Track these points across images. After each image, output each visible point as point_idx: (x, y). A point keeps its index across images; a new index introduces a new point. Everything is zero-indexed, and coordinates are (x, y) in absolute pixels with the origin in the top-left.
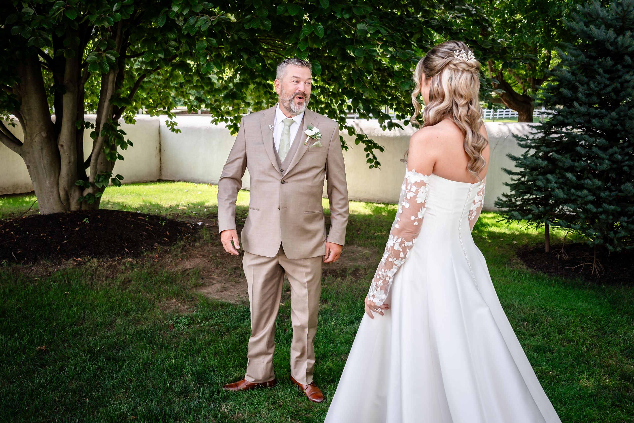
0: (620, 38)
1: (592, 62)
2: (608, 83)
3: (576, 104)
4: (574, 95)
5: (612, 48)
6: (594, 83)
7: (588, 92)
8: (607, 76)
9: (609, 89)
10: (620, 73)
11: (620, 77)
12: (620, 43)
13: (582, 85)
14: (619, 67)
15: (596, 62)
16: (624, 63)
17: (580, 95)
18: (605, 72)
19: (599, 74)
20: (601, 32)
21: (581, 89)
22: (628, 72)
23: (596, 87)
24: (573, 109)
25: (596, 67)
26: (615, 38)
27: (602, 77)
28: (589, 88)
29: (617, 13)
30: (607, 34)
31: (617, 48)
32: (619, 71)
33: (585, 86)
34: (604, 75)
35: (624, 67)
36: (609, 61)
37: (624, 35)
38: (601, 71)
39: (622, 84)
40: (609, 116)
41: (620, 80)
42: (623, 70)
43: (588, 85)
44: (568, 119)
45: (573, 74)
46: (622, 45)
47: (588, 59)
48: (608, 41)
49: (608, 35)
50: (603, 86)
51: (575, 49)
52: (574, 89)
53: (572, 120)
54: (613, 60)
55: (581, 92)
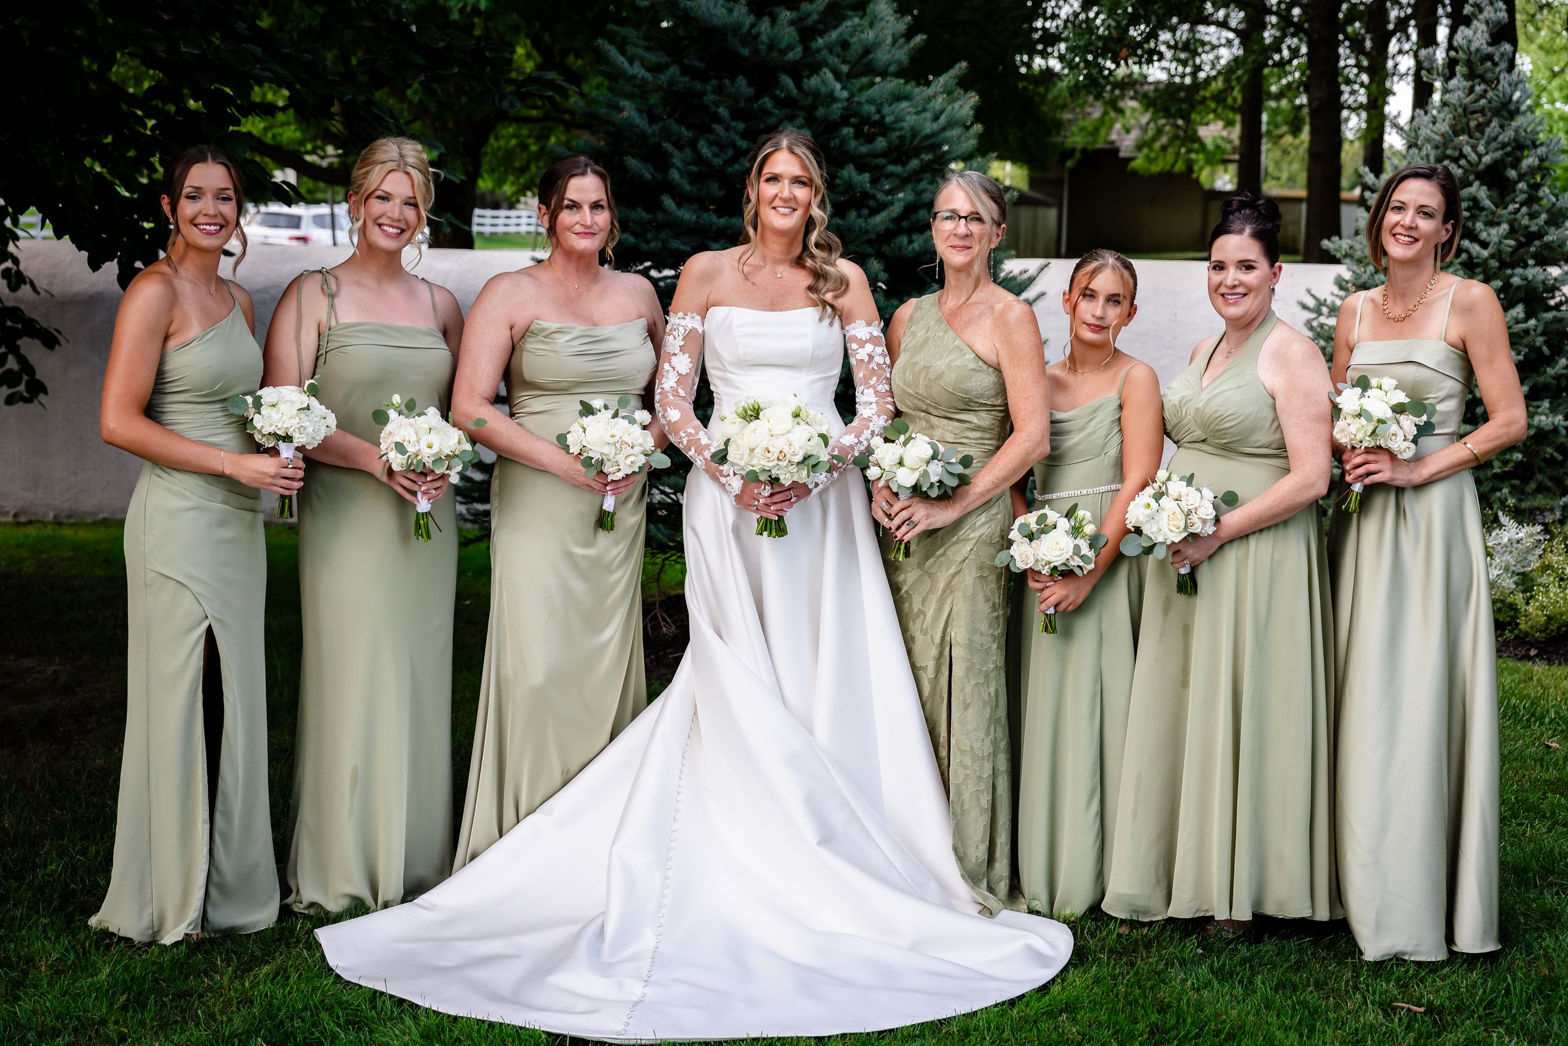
0: (765, 25)
1: (698, 86)
2: (744, 144)
3: (668, 202)
4: (659, 176)
5: (745, 52)
6: (711, 143)
7: (695, 169)
8: (741, 126)
10: (772, 121)
12: (764, 38)
13: (680, 148)
14: (767, 102)
15: (709, 88)
16: (778, 92)
17: (675, 175)
18: (736, 114)
19: (717, 119)
20: (715, 5)
21: (677, 159)
23: (715, 155)
24: (660, 216)
25: (711, 98)
26: (753, 26)
27: (727, 130)
28: (699, 159)
30: (731, 11)
31: (755, 52)
32: (768, 113)
33: (688, 152)
34: (733, 124)
35: (778, 102)
36: (742, 84)
37: (774, 21)
38: (723, 111)
42: (777, 112)
43: (695, 150)
44: (648, 242)
45: (652, 119)
46: (772, 45)
47: (687, 79)
49: (736, 13)
50: (731, 152)
51: (648, 49)
52: (658, 159)
53: (660, 244)
54: (750, 84)
55: (678, 169)
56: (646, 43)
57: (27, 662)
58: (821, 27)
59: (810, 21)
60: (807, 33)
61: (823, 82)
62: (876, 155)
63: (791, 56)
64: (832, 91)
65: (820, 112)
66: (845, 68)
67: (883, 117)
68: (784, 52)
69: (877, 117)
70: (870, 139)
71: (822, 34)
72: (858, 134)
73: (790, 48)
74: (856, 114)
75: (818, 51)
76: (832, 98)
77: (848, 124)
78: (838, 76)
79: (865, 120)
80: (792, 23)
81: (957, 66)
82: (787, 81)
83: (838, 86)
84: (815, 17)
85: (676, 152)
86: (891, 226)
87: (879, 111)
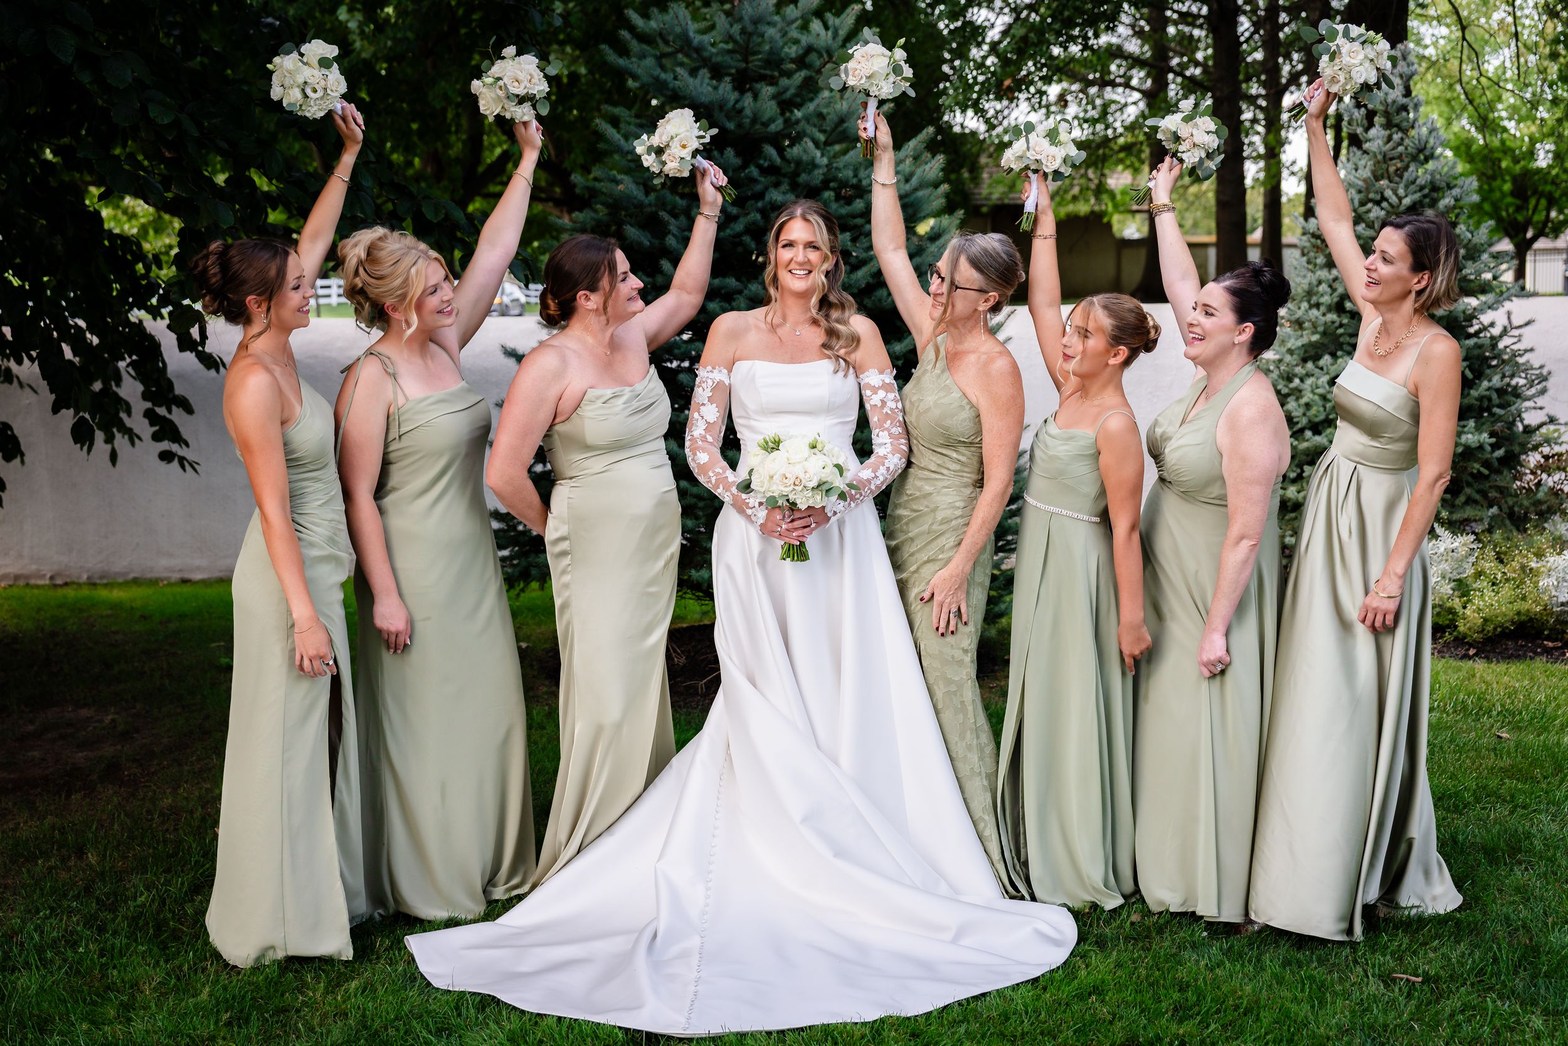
0: (748, 100)
2: (734, 210)
3: (667, 265)
4: (656, 242)
5: (731, 126)
9: (739, 227)
10: (759, 188)
11: (760, 196)
12: (748, 112)
13: (675, 216)
14: (754, 171)
16: (761, 162)
17: (672, 241)
20: (701, 85)
21: (674, 225)
22: (776, 185)
26: (737, 102)
29: (730, 38)
30: (716, 88)
31: (740, 125)
32: (754, 181)
33: (683, 218)
35: (763, 171)
36: (730, 156)
37: (756, 97)
39: (764, 212)
40: (746, 292)
41: (760, 204)
42: (762, 179)
46: (755, 119)
48: (721, 108)
49: (721, 91)
51: (640, 126)
52: (656, 226)
54: (738, 154)
55: (674, 235)
56: (638, 121)
57: (85, 713)
58: (798, 100)
59: (788, 95)
60: (786, 105)
61: (805, 151)
62: (854, 217)
63: (773, 128)
64: (813, 159)
65: (803, 178)
66: (822, 137)
67: (860, 181)
68: (766, 125)
69: (855, 181)
70: (849, 201)
71: (799, 106)
72: (838, 198)
73: (772, 120)
74: (835, 179)
75: (798, 122)
76: (814, 165)
77: (827, 188)
78: (817, 144)
79: (844, 184)
80: (774, 97)
81: (925, 132)
82: (770, 151)
83: (818, 154)
84: (792, 91)
85: (672, 220)
86: (871, 280)
87: (856, 176)
